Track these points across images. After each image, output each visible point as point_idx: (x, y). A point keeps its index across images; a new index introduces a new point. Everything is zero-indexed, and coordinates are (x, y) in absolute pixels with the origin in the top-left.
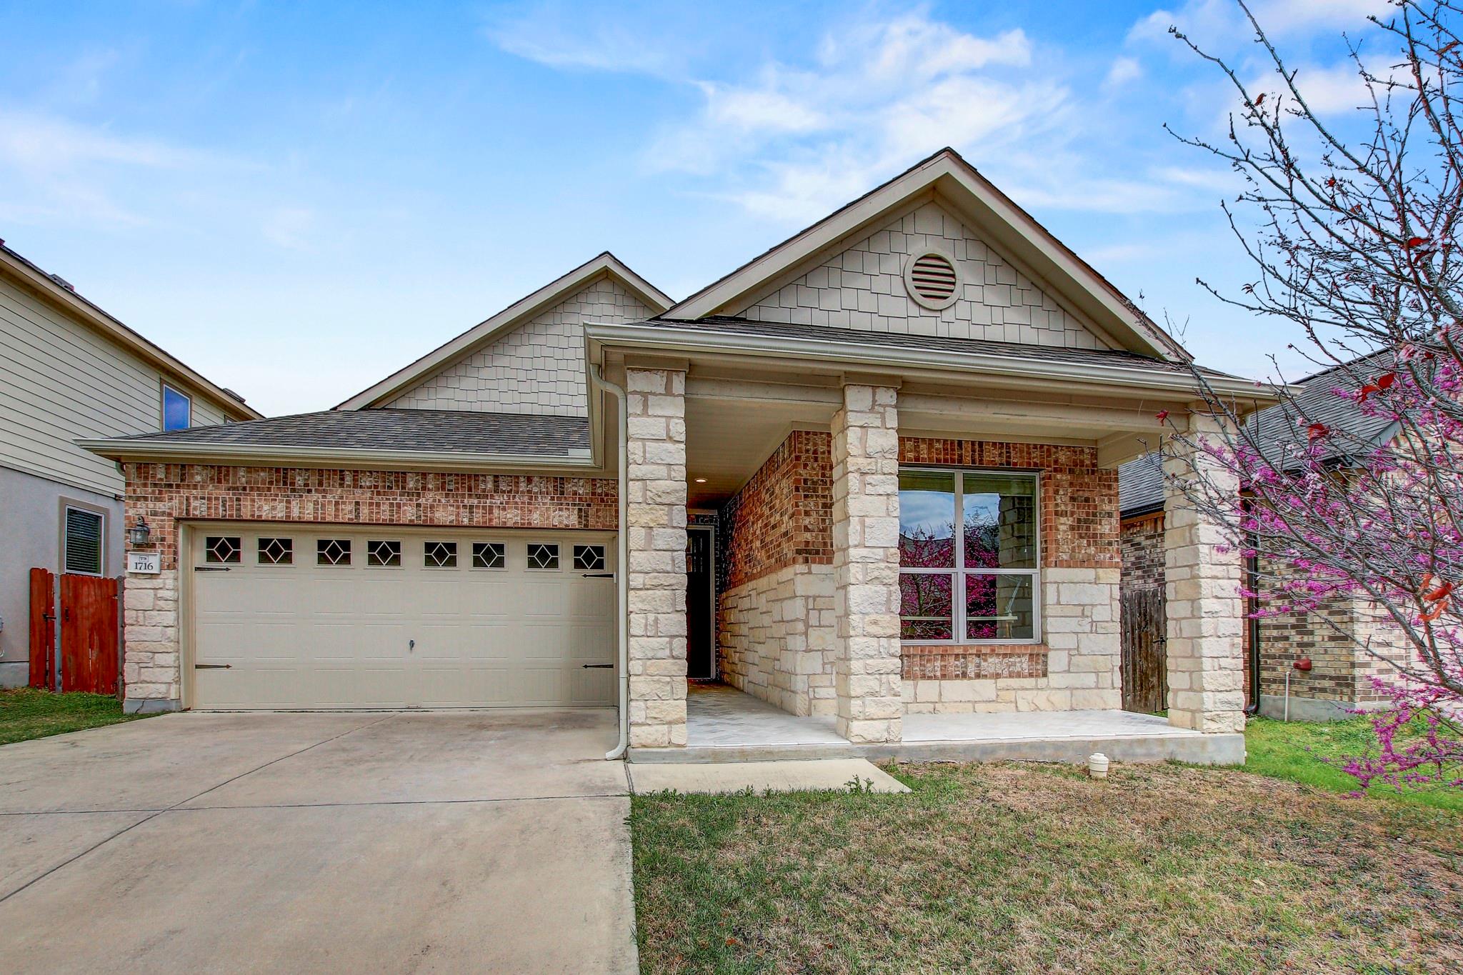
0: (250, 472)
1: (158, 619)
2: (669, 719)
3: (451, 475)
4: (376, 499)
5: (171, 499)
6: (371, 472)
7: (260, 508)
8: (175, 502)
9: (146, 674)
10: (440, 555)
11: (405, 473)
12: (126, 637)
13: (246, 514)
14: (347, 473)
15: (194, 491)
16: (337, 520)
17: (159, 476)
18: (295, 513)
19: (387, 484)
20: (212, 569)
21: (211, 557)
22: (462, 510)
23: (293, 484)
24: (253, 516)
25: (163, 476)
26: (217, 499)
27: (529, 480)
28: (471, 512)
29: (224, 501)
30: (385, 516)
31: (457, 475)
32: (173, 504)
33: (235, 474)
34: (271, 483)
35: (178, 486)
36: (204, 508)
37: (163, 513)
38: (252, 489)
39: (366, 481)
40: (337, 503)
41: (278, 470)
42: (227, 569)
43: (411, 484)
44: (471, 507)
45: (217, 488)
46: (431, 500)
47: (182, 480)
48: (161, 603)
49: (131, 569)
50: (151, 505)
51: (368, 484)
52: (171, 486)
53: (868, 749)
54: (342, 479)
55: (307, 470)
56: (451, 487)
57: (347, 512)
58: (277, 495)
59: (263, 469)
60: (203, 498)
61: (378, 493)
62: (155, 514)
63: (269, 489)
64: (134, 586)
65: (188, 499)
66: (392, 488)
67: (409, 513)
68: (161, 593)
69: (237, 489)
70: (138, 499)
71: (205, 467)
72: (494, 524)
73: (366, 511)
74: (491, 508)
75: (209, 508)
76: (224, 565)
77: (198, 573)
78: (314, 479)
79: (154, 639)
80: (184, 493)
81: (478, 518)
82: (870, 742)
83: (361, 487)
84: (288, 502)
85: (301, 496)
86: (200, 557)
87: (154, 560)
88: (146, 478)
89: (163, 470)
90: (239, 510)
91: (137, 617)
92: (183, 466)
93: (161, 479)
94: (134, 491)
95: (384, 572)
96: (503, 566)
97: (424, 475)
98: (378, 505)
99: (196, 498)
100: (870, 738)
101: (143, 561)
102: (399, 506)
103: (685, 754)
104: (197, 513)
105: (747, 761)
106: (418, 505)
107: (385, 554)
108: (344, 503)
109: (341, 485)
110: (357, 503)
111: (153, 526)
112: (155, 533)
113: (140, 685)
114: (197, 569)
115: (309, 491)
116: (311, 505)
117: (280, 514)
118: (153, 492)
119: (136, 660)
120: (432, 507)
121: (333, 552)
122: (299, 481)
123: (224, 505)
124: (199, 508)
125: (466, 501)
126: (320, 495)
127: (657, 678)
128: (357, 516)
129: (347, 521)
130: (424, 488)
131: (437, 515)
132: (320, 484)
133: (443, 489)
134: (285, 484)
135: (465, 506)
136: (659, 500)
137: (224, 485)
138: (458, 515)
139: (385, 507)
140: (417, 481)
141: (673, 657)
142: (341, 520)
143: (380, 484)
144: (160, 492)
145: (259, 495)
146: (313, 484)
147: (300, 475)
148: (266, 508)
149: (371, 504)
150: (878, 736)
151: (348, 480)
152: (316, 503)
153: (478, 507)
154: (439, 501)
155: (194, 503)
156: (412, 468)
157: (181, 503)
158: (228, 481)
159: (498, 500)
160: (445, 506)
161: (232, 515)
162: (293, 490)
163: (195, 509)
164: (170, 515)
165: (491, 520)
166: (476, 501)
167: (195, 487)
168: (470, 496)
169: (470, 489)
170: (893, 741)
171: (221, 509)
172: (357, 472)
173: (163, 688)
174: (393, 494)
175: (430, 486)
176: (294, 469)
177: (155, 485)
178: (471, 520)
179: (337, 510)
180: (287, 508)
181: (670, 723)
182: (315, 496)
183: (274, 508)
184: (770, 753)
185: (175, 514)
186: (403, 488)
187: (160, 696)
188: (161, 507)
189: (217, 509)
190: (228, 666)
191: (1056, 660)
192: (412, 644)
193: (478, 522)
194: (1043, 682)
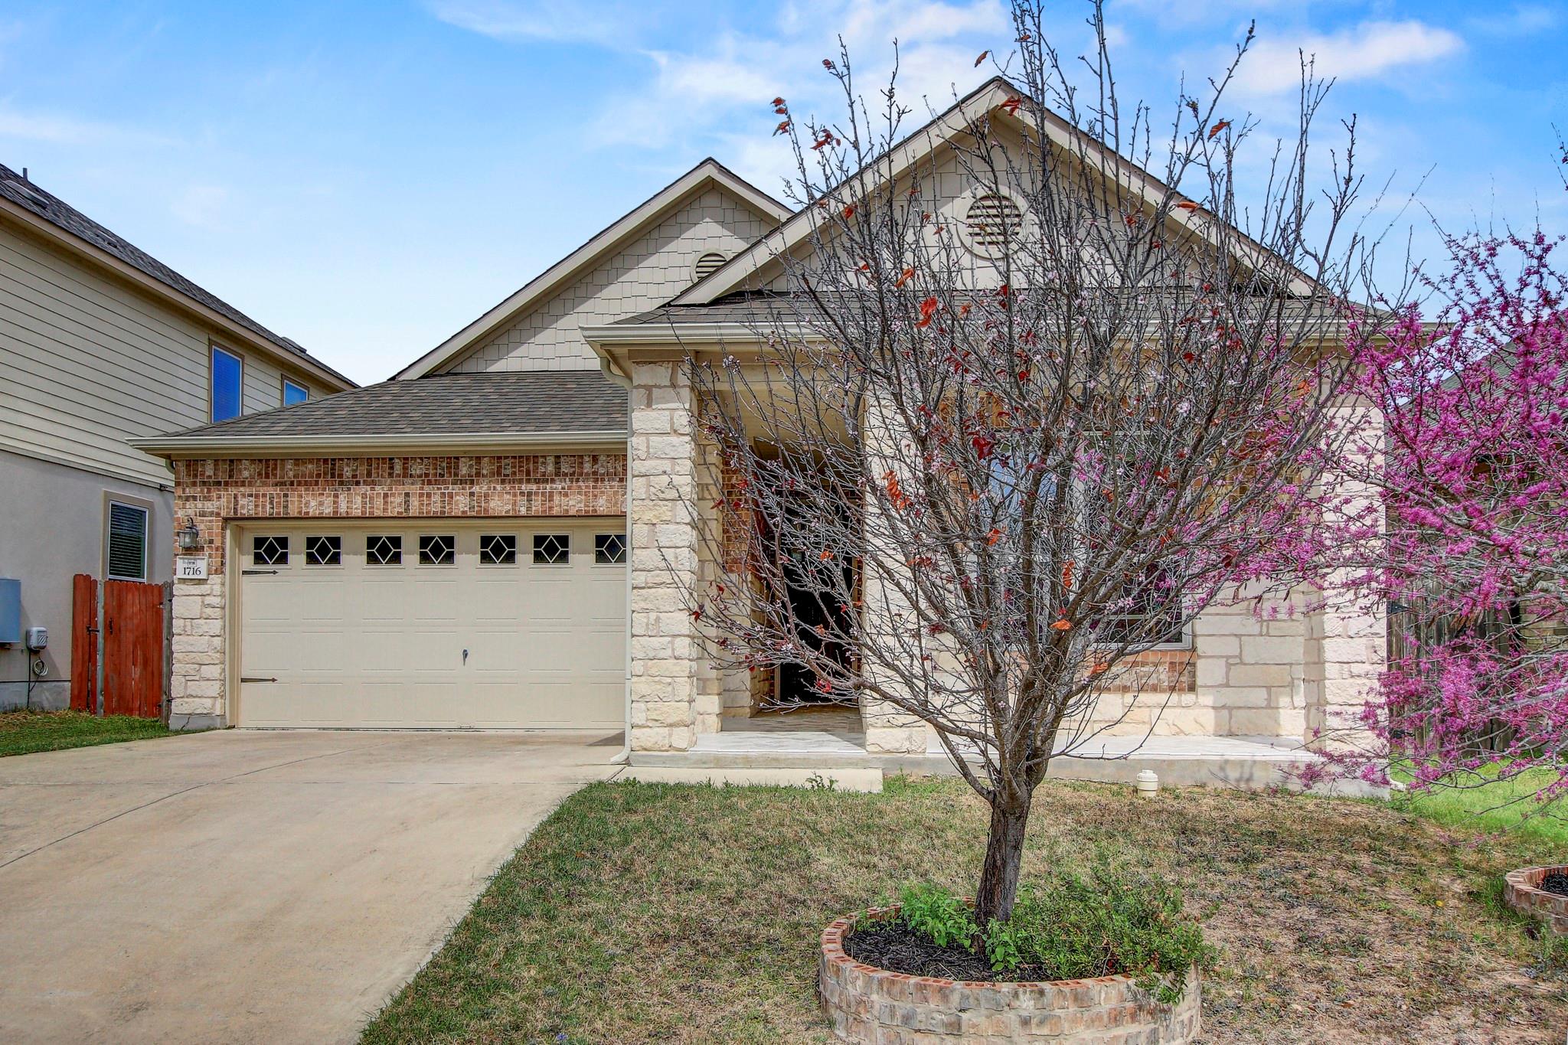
0: (298, 465)
1: (205, 628)
2: (670, 721)
3: (508, 457)
4: (427, 489)
5: (219, 497)
6: (421, 459)
7: (307, 504)
8: (224, 500)
9: (193, 687)
10: (497, 550)
11: (457, 458)
12: (174, 648)
13: (293, 511)
14: (397, 461)
15: (242, 489)
16: (386, 515)
17: (207, 474)
18: (343, 509)
19: (439, 471)
20: (259, 573)
21: (259, 559)
22: (519, 498)
23: (341, 476)
24: (300, 512)
25: (212, 473)
26: (264, 495)
27: (595, 459)
28: (529, 500)
29: (272, 498)
30: (435, 508)
31: (515, 457)
32: (220, 502)
33: (282, 469)
34: (318, 475)
35: (227, 484)
36: (252, 506)
37: (211, 514)
38: (299, 483)
39: (417, 469)
40: (386, 496)
41: (326, 461)
42: (275, 572)
43: (464, 470)
44: (529, 494)
45: (264, 484)
46: (485, 487)
47: (231, 477)
48: (209, 611)
49: (180, 574)
50: (199, 504)
51: (418, 472)
52: (219, 483)
53: (887, 760)
54: (392, 468)
55: (355, 459)
56: (508, 472)
57: (396, 506)
58: (325, 489)
59: (311, 461)
60: (251, 496)
61: (429, 483)
62: (203, 514)
63: (317, 483)
64: (182, 593)
65: (236, 497)
66: (443, 476)
67: (461, 503)
68: (208, 600)
69: (283, 484)
70: (187, 499)
71: (253, 461)
72: (554, 512)
73: (416, 503)
74: (551, 494)
75: (256, 506)
76: (270, 567)
77: (246, 578)
78: (363, 469)
79: (201, 650)
80: (232, 491)
81: (537, 507)
82: (889, 751)
83: (411, 476)
84: (336, 496)
85: (349, 489)
86: (247, 562)
87: (202, 564)
88: (195, 476)
89: (212, 466)
90: (286, 507)
91: (185, 626)
92: (232, 461)
93: (210, 477)
94: (184, 490)
95: (437, 570)
96: (567, 562)
97: (479, 459)
98: (429, 495)
99: (244, 495)
100: (887, 747)
101: (191, 566)
102: (451, 496)
103: (686, 758)
104: (245, 511)
105: (751, 768)
106: (472, 494)
107: (437, 550)
108: (393, 495)
109: (391, 475)
110: (407, 495)
111: (201, 527)
112: (204, 536)
113: (186, 700)
114: (244, 573)
115: (358, 483)
116: (359, 499)
117: (328, 510)
118: (202, 491)
119: (183, 673)
120: (486, 495)
121: (384, 551)
122: (347, 472)
123: (271, 503)
124: (247, 506)
125: (523, 487)
126: (368, 488)
127: (657, 679)
128: (407, 510)
129: (396, 515)
130: (478, 474)
131: (492, 504)
132: (369, 474)
133: (499, 474)
134: (333, 476)
135: (523, 494)
136: (662, 496)
137: (271, 480)
138: (515, 504)
139: (436, 498)
140: (471, 466)
141: (676, 658)
142: (390, 515)
143: (432, 472)
144: (209, 491)
145: (306, 490)
146: (362, 475)
147: (348, 465)
148: (313, 503)
149: (421, 495)
150: (897, 745)
151: (398, 468)
152: (364, 496)
153: (536, 494)
154: (495, 488)
155: (242, 501)
156: (465, 452)
157: (229, 502)
158: (275, 475)
159: (558, 486)
160: (500, 495)
161: (279, 513)
162: (341, 483)
163: (243, 507)
164: (218, 514)
165: (551, 508)
166: (534, 487)
167: (243, 484)
168: (528, 481)
169: (528, 473)
170: (915, 752)
171: (268, 506)
172: (406, 459)
173: (208, 703)
174: (444, 482)
175: (485, 472)
176: (342, 460)
177: (204, 483)
178: (529, 509)
179: (386, 503)
180: (335, 502)
181: (671, 725)
182: (364, 489)
183: (321, 504)
184: (776, 760)
185: (223, 514)
186: (456, 475)
187: (205, 711)
188: (210, 506)
189: (264, 506)
190: (274, 680)
191: (1207, 671)
192: (465, 654)
193: (537, 511)
194: (1188, 698)
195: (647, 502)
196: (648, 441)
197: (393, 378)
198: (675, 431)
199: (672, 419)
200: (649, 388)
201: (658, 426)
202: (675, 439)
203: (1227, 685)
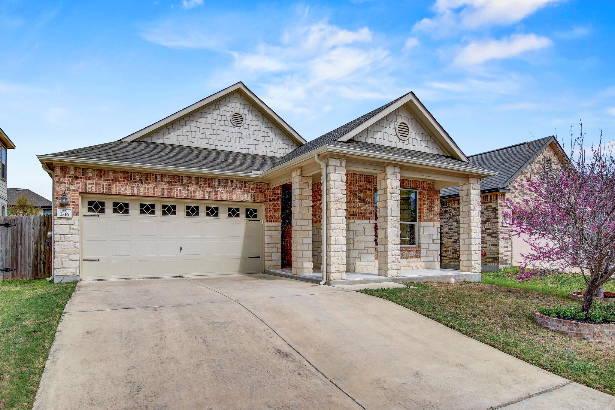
0: (115, 173)
1: (71, 239)
2: (341, 271)
3: (202, 178)
4: (171, 187)
5: (77, 184)
6: (168, 175)
7: (119, 189)
8: (80, 185)
9: (65, 264)
10: (192, 211)
11: (182, 176)
12: (55, 247)
13: (113, 191)
14: (158, 175)
15: (89, 181)
16: (154, 196)
17: (71, 173)
18: (136, 192)
19: (175, 181)
20: (91, 216)
21: (90, 210)
22: (206, 193)
23: (134, 179)
24: (116, 192)
25: (73, 173)
26: (99, 184)
27: (232, 182)
28: (210, 194)
29: (103, 186)
30: (174, 194)
31: (204, 178)
32: (79, 185)
33: (108, 173)
34: (125, 178)
35: (81, 178)
36: (93, 188)
37: (74, 190)
38: (116, 181)
39: (166, 180)
40: (154, 188)
41: (128, 173)
42: (99, 216)
43: (185, 181)
44: (210, 192)
45: (100, 180)
46: (193, 188)
47: (83, 175)
48: (73, 231)
49: (59, 215)
50: (68, 186)
51: (167, 180)
52: (77, 178)
53: (392, 279)
54: (156, 178)
55: (141, 173)
56: (202, 183)
57: (158, 193)
58: (127, 184)
59: (121, 172)
60: (93, 184)
61: (172, 185)
62: (69, 190)
63: (124, 181)
64: (59, 223)
65: (86, 184)
66: (177, 183)
67: (184, 193)
68: (72, 227)
69: (109, 180)
70: (61, 183)
71: (94, 170)
72: (218, 199)
73: (166, 192)
74: (217, 192)
75: (96, 188)
76: (96, 214)
77: (85, 217)
78: (144, 178)
79: (69, 248)
80: (84, 181)
81: (212, 196)
82: (393, 277)
83: (164, 182)
84: (132, 187)
85: (138, 185)
86: (85, 211)
87: (70, 212)
88: (65, 173)
89: (73, 170)
90: (110, 190)
91: (61, 238)
92: (83, 169)
93: (73, 174)
94: (59, 179)
95: (169, 218)
96: (218, 216)
97: (191, 178)
98: (171, 189)
99: (90, 184)
100: (393, 276)
101: (64, 212)
102: (180, 190)
103: (345, 282)
104: (90, 190)
105: (362, 284)
106: (188, 190)
107: (169, 210)
108: (157, 188)
109: (156, 180)
110: (163, 189)
111: (68, 195)
112: (70, 199)
113: (62, 269)
114: (84, 215)
115: (142, 183)
116: (143, 189)
117: (129, 192)
118: (69, 180)
119: (60, 258)
120: (194, 191)
121: (147, 209)
122: (137, 178)
123: (103, 187)
124: (91, 188)
125: (207, 189)
126: (147, 185)
127: (338, 258)
128: (163, 194)
129: (158, 196)
130: (190, 183)
131: (196, 194)
132: (147, 180)
133: (198, 184)
134: (131, 179)
135: (207, 191)
136: (339, 201)
137: (103, 178)
138: (204, 195)
139: (174, 191)
140: (188, 180)
141: (342, 251)
142: (155, 196)
143: (172, 181)
144: (72, 180)
145: (119, 183)
146: (144, 179)
147: (137, 175)
148: (122, 189)
149: (168, 189)
150: (395, 275)
151: (159, 178)
152: (145, 188)
153: (212, 192)
154: (197, 189)
155: (89, 186)
156: (186, 175)
157: (82, 186)
158: (105, 177)
159: (220, 189)
160: (199, 191)
161: (107, 192)
162: (135, 182)
163: (89, 188)
164: (77, 191)
165: (217, 197)
166: (211, 189)
167: (89, 179)
168: (209, 187)
169: (209, 184)
170: (398, 277)
171: (101, 189)
172: (162, 175)
173: (74, 270)
174: (178, 185)
175: (193, 182)
176: (135, 173)
177: (70, 177)
178: (209, 197)
179: (154, 191)
180: (132, 189)
181: (341, 272)
182: (144, 185)
183: (126, 190)
184: (368, 281)
185: (80, 190)
186: (182, 183)
187: (72, 274)
188: (72, 187)
189: (99, 189)
190: (99, 260)
191: (423, 252)
192: (181, 249)
193: (212, 198)
194: (419, 259)
195: (334, 202)
196: (335, 183)
197: (120, 140)
198: (342, 181)
199: (341, 177)
200: (335, 166)
201: (337, 179)
202: (341, 183)
203: (426, 256)
